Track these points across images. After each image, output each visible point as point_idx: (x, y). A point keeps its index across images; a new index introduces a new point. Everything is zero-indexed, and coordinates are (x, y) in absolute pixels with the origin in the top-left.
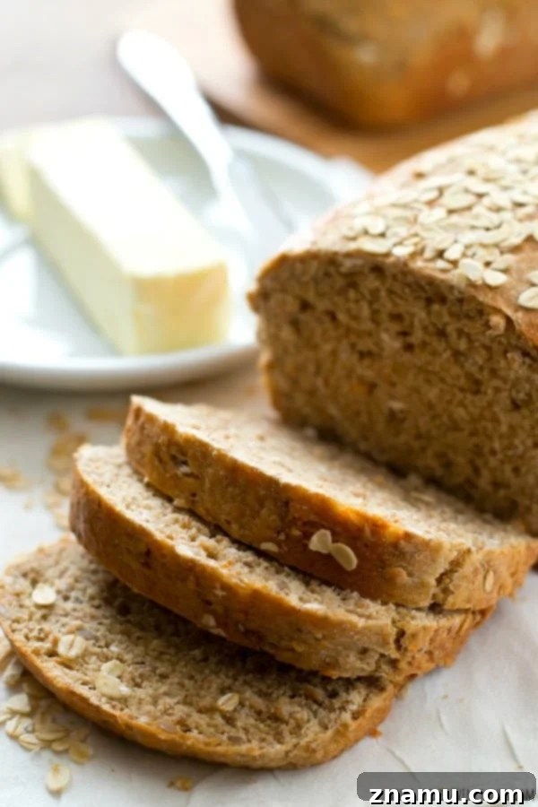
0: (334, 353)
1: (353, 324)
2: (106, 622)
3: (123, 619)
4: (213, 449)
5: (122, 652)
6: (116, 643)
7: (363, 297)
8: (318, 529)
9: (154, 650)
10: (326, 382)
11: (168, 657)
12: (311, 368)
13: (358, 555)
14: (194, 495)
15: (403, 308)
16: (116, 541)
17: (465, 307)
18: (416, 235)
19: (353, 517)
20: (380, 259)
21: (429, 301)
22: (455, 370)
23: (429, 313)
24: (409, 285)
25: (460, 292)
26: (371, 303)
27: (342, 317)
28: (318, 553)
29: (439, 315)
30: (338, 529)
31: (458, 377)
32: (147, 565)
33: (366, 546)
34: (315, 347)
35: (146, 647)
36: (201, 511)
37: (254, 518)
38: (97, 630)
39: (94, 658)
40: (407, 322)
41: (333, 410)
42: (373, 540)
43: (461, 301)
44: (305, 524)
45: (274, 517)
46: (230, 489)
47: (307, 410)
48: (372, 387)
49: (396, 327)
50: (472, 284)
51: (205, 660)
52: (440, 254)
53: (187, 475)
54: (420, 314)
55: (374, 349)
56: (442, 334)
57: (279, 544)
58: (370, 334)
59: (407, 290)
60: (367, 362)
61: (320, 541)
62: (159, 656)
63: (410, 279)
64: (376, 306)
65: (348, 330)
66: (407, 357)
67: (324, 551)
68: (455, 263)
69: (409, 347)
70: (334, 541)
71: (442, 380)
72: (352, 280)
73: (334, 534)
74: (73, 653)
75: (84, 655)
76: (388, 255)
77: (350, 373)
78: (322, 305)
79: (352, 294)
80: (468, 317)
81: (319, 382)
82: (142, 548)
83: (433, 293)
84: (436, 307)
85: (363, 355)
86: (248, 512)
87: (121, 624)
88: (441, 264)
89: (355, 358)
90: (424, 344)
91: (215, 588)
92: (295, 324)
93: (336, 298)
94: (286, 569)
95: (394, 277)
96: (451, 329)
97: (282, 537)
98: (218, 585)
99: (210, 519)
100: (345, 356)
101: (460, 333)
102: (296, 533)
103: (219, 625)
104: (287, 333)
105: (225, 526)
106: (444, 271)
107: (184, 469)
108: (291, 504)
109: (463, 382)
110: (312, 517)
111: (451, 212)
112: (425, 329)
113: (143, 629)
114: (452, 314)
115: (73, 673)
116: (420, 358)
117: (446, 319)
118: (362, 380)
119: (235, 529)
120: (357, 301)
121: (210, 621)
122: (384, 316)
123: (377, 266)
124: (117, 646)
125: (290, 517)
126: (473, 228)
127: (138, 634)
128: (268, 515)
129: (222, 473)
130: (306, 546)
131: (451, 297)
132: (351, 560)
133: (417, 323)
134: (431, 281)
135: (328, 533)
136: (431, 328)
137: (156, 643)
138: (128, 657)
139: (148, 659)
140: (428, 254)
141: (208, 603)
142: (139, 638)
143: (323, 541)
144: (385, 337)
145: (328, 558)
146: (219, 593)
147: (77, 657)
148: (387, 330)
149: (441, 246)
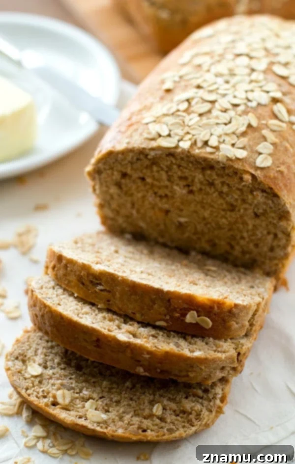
0: (144, 197)
1: (156, 183)
2: (73, 377)
3: (81, 373)
4: (118, 277)
5: (91, 393)
6: (85, 389)
7: (162, 169)
8: (189, 311)
9: (105, 388)
10: (138, 211)
11: (114, 390)
12: (129, 205)
13: (212, 320)
14: (109, 301)
15: (187, 173)
16: (76, 336)
17: (227, 171)
18: (188, 133)
19: (206, 302)
20: (172, 150)
21: (203, 169)
22: (221, 201)
23: (204, 175)
24: (192, 162)
25: (223, 164)
26: (167, 172)
27: (149, 180)
28: (191, 324)
29: (210, 176)
30: (200, 309)
31: (222, 204)
32: (98, 346)
33: (215, 314)
34: (132, 195)
35: (100, 386)
36: (115, 309)
37: (150, 310)
38: (72, 383)
39: (78, 401)
40: (190, 180)
41: (142, 224)
42: (219, 311)
43: (224, 168)
44: (181, 310)
45: (163, 309)
46: (133, 297)
47: (124, 225)
48: (167, 212)
49: (182, 183)
50: (229, 159)
51: (134, 386)
52: (206, 143)
53: (102, 290)
54: (199, 176)
55: (169, 194)
56: (211, 184)
57: (166, 321)
58: (167, 187)
59: (190, 165)
60: (165, 200)
61: (191, 317)
62: (110, 391)
63: (192, 159)
64: (170, 173)
65: (152, 185)
66: (191, 197)
67: (194, 322)
68: (217, 148)
69: (191, 192)
70: (199, 316)
71: (212, 206)
72: (154, 162)
73: (198, 312)
74: (67, 401)
75: (73, 400)
76: (177, 147)
77: (153, 207)
78: (135, 175)
79: (155, 168)
80: (228, 175)
81: (134, 212)
82: (95, 338)
83: (207, 165)
84: (208, 172)
85: (161, 197)
86: (145, 307)
87: (81, 376)
88: (209, 150)
89: (158, 199)
90: (201, 190)
91: (143, 354)
92: (119, 185)
93: (145, 171)
94: (172, 333)
95: (182, 159)
96: (218, 182)
97: (168, 317)
98: (145, 353)
99: (121, 313)
100: (151, 198)
101: (223, 183)
102: (177, 315)
103: (145, 371)
104: (114, 190)
105: (132, 316)
106: (212, 153)
107: (100, 287)
108: (171, 301)
109: (225, 206)
110: (186, 306)
111: (201, 115)
112: (201, 183)
113: (94, 376)
114: (218, 175)
115: (72, 413)
116: (198, 197)
117: (215, 177)
118: (161, 210)
119: (138, 316)
120: (158, 171)
121: (140, 370)
122: (176, 178)
123: (171, 153)
124: (86, 391)
125: (172, 307)
126: (217, 124)
127: (93, 380)
128: (159, 308)
129: (127, 289)
130: (183, 321)
131: (217, 166)
132: (208, 323)
133: (196, 180)
134: (205, 160)
135: (195, 313)
136: (205, 182)
137: (105, 383)
138: (95, 396)
139: (105, 394)
140: (199, 144)
141: (139, 361)
142: (94, 382)
143: (192, 317)
144: (176, 187)
145: (196, 325)
146: (147, 356)
147: (70, 403)
148: (178, 185)
149: (206, 139)
